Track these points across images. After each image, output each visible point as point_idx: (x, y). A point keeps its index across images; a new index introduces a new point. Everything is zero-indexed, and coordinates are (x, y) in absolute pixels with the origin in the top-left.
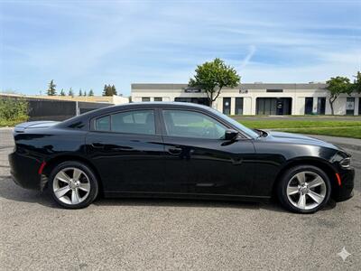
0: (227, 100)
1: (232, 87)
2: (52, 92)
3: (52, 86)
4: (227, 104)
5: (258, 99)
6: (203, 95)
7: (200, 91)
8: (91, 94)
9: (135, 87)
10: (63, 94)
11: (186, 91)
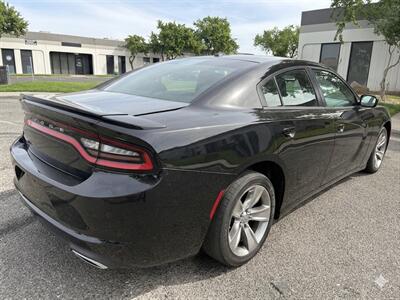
4: (9, 58)
5: (52, 53)
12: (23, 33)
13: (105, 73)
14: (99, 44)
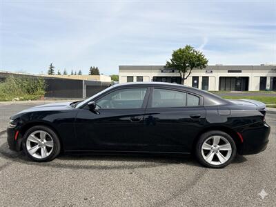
0: (196, 78)
1: (201, 68)
2: (51, 72)
3: (51, 67)
4: (195, 82)
5: (221, 78)
6: (176, 74)
7: (173, 72)
8: (80, 73)
9: (121, 68)
10: (59, 74)
11: (162, 72)
12: (205, 67)
13: (258, 90)
14: (255, 69)
